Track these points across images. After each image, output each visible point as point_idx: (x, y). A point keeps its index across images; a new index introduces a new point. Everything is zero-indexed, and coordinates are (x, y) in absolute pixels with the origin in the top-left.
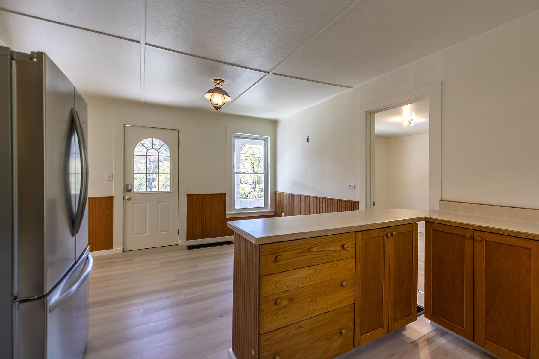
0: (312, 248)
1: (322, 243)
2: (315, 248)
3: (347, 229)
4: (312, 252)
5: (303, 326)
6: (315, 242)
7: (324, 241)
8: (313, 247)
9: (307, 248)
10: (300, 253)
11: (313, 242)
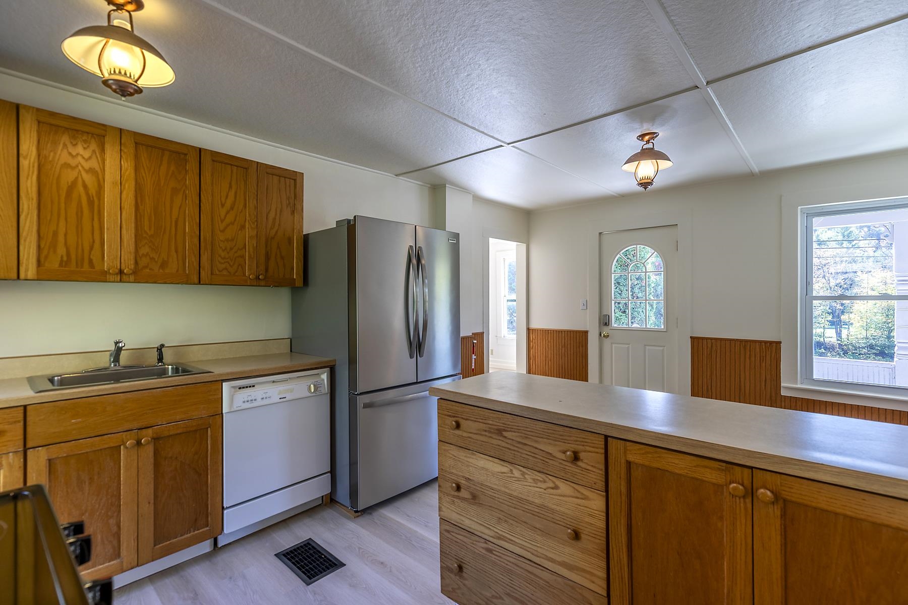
0: (505, 431)
1: (522, 429)
2: (509, 433)
3: (574, 421)
4: (505, 437)
5: (494, 552)
6: (509, 423)
7: (527, 428)
8: (506, 429)
9: (496, 427)
10: (486, 431)
11: (506, 421)
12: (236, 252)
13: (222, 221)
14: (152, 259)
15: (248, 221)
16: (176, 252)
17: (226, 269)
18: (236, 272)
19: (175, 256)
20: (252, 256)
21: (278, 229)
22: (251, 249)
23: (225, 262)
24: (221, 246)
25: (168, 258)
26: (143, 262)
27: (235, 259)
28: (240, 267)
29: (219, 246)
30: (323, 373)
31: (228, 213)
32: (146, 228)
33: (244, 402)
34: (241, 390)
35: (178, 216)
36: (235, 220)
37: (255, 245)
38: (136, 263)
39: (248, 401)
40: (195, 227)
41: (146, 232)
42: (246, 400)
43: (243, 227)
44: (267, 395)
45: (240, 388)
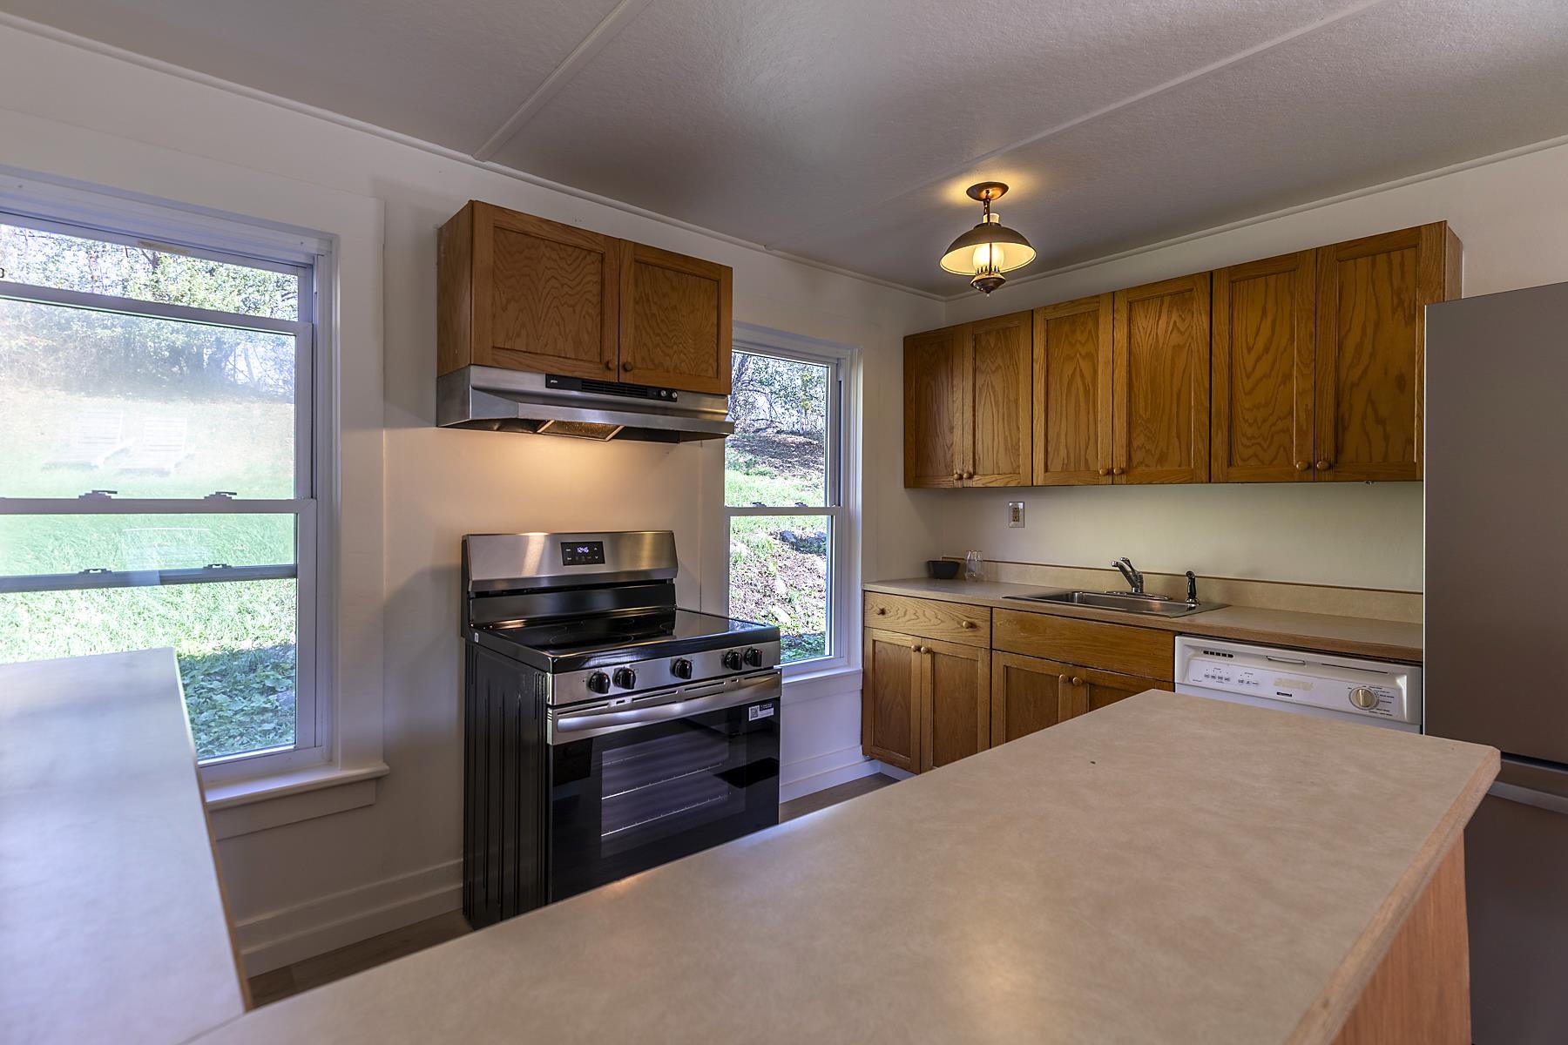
12: (1274, 424)
13: (1248, 377)
14: (1148, 451)
15: (1297, 364)
16: (1178, 437)
17: (1256, 455)
18: (1275, 458)
19: (1177, 444)
20: (1304, 428)
21: (1368, 366)
22: (1303, 415)
23: (1253, 445)
24: (1246, 418)
25: (1168, 449)
26: (1138, 456)
27: (1272, 436)
28: (1282, 449)
29: (1244, 419)
30: (1402, 674)
31: (1259, 359)
32: (1142, 412)
33: (1207, 676)
34: (1207, 655)
35: (1181, 385)
36: (1272, 369)
37: (1311, 405)
38: (1129, 458)
39: (1213, 677)
40: (1203, 397)
41: (1140, 416)
42: (1211, 673)
43: (1288, 377)
44: (1252, 679)
45: (1206, 652)
